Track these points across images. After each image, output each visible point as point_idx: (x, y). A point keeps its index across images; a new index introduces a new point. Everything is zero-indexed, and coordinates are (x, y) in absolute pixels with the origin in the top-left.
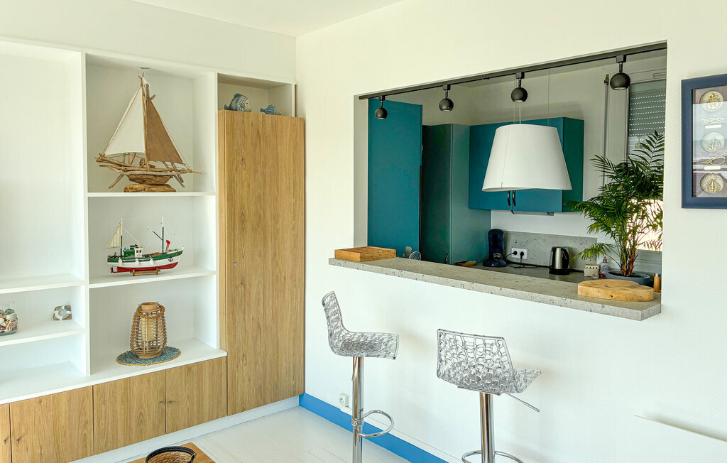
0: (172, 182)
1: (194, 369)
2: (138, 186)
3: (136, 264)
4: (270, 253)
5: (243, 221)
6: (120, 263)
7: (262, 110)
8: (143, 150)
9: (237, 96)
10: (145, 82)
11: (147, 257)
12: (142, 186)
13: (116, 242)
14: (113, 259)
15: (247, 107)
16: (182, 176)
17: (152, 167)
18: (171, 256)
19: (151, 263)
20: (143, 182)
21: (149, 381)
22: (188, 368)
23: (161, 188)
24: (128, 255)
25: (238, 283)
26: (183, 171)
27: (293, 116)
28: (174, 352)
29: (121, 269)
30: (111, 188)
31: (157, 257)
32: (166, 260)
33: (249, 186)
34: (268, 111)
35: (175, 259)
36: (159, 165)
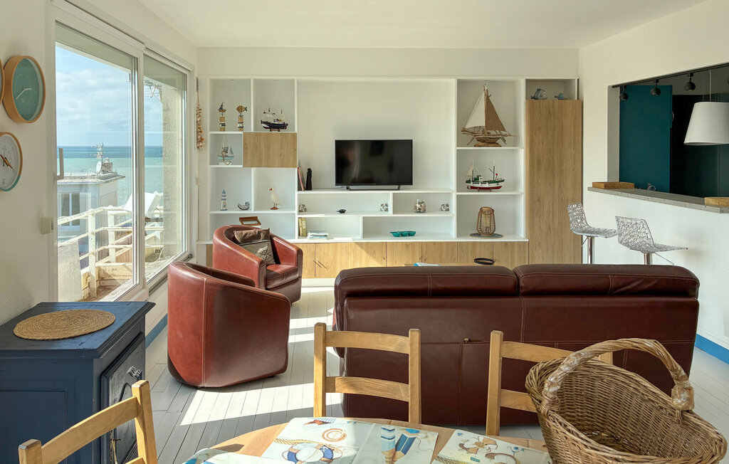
0: (500, 141)
1: (509, 245)
2: (481, 144)
3: (479, 185)
4: (557, 185)
5: (539, 164)
6: (472, 184)
7: (556, 97)
8: (484, 125)
9: (539, 90)
10: (486, 88)
11: (485, 182)
12: (483, 144)
13: (470, 173)
14: (468, 182)
15: (544, 96)
16: (505, 138)
17: (489, 133)
18: (498, 182)
19: (487, 185)
20: (484, 141)
21: (484, 246)
22: (506, 243)
23: (493, 145)
24: (476, 180)
25: (536, 200)
26: (506, 135)
27: (576, 98)
28: (499, 236)
29: (472, 188)
30: (468, 145)
31: (490, 182)
32: (496, 185)
33: (543, 143)
34: (559, 98)
35: (500, 184)
36: (493, 132)
